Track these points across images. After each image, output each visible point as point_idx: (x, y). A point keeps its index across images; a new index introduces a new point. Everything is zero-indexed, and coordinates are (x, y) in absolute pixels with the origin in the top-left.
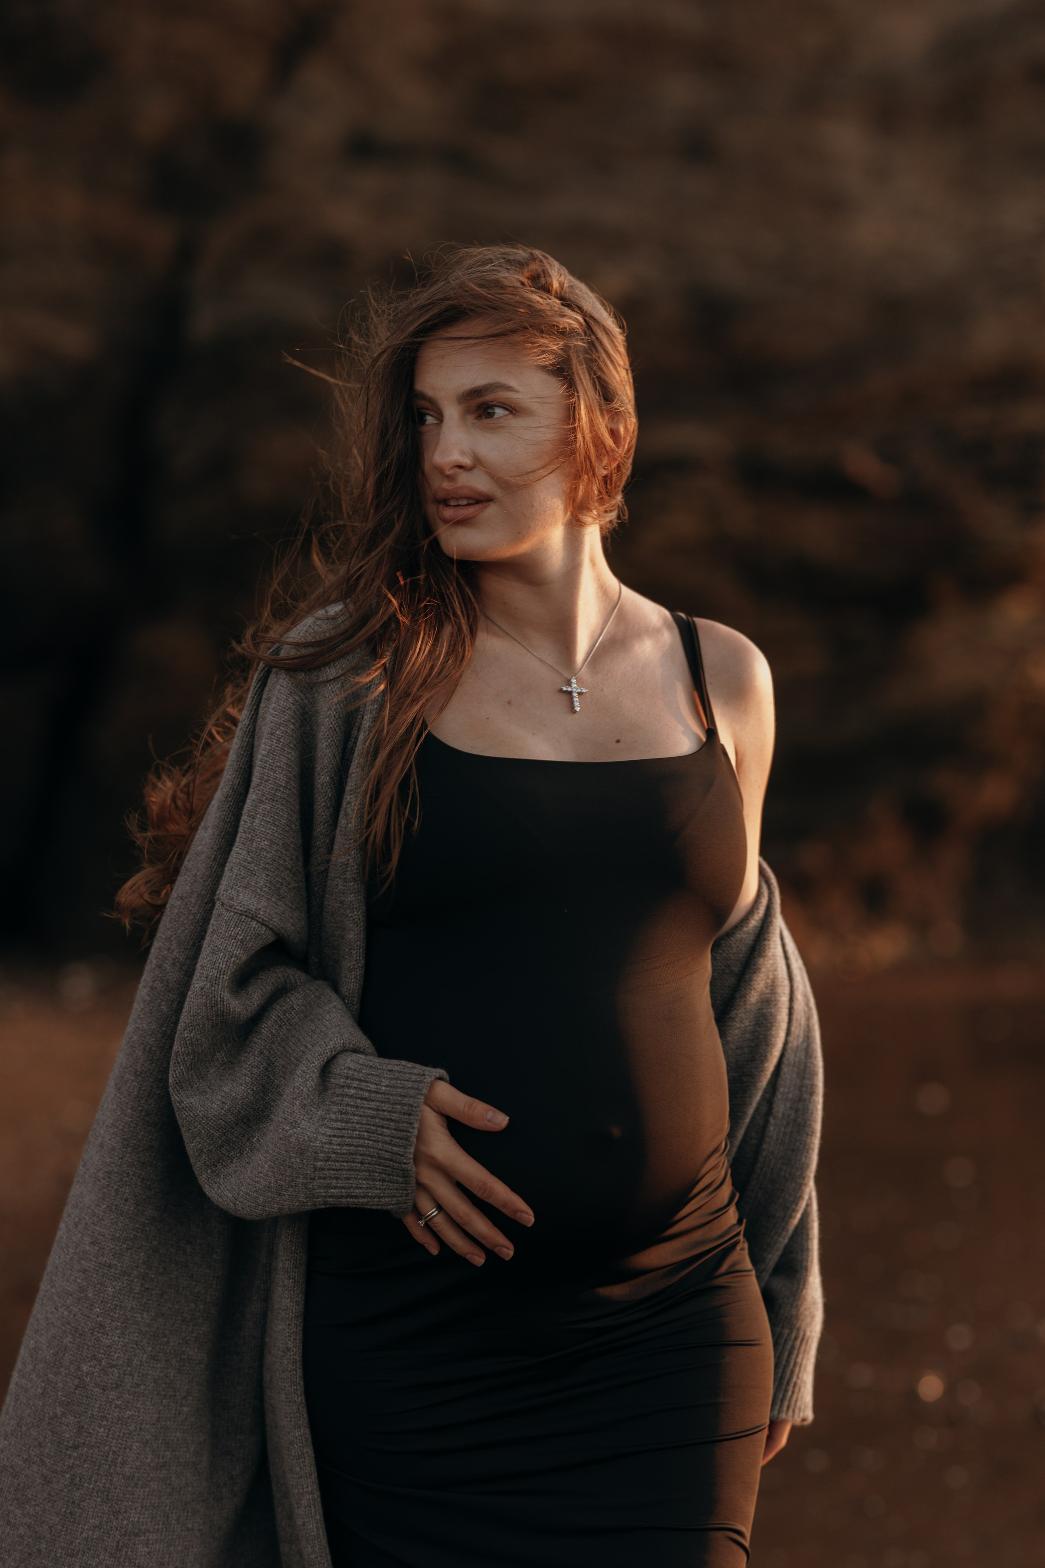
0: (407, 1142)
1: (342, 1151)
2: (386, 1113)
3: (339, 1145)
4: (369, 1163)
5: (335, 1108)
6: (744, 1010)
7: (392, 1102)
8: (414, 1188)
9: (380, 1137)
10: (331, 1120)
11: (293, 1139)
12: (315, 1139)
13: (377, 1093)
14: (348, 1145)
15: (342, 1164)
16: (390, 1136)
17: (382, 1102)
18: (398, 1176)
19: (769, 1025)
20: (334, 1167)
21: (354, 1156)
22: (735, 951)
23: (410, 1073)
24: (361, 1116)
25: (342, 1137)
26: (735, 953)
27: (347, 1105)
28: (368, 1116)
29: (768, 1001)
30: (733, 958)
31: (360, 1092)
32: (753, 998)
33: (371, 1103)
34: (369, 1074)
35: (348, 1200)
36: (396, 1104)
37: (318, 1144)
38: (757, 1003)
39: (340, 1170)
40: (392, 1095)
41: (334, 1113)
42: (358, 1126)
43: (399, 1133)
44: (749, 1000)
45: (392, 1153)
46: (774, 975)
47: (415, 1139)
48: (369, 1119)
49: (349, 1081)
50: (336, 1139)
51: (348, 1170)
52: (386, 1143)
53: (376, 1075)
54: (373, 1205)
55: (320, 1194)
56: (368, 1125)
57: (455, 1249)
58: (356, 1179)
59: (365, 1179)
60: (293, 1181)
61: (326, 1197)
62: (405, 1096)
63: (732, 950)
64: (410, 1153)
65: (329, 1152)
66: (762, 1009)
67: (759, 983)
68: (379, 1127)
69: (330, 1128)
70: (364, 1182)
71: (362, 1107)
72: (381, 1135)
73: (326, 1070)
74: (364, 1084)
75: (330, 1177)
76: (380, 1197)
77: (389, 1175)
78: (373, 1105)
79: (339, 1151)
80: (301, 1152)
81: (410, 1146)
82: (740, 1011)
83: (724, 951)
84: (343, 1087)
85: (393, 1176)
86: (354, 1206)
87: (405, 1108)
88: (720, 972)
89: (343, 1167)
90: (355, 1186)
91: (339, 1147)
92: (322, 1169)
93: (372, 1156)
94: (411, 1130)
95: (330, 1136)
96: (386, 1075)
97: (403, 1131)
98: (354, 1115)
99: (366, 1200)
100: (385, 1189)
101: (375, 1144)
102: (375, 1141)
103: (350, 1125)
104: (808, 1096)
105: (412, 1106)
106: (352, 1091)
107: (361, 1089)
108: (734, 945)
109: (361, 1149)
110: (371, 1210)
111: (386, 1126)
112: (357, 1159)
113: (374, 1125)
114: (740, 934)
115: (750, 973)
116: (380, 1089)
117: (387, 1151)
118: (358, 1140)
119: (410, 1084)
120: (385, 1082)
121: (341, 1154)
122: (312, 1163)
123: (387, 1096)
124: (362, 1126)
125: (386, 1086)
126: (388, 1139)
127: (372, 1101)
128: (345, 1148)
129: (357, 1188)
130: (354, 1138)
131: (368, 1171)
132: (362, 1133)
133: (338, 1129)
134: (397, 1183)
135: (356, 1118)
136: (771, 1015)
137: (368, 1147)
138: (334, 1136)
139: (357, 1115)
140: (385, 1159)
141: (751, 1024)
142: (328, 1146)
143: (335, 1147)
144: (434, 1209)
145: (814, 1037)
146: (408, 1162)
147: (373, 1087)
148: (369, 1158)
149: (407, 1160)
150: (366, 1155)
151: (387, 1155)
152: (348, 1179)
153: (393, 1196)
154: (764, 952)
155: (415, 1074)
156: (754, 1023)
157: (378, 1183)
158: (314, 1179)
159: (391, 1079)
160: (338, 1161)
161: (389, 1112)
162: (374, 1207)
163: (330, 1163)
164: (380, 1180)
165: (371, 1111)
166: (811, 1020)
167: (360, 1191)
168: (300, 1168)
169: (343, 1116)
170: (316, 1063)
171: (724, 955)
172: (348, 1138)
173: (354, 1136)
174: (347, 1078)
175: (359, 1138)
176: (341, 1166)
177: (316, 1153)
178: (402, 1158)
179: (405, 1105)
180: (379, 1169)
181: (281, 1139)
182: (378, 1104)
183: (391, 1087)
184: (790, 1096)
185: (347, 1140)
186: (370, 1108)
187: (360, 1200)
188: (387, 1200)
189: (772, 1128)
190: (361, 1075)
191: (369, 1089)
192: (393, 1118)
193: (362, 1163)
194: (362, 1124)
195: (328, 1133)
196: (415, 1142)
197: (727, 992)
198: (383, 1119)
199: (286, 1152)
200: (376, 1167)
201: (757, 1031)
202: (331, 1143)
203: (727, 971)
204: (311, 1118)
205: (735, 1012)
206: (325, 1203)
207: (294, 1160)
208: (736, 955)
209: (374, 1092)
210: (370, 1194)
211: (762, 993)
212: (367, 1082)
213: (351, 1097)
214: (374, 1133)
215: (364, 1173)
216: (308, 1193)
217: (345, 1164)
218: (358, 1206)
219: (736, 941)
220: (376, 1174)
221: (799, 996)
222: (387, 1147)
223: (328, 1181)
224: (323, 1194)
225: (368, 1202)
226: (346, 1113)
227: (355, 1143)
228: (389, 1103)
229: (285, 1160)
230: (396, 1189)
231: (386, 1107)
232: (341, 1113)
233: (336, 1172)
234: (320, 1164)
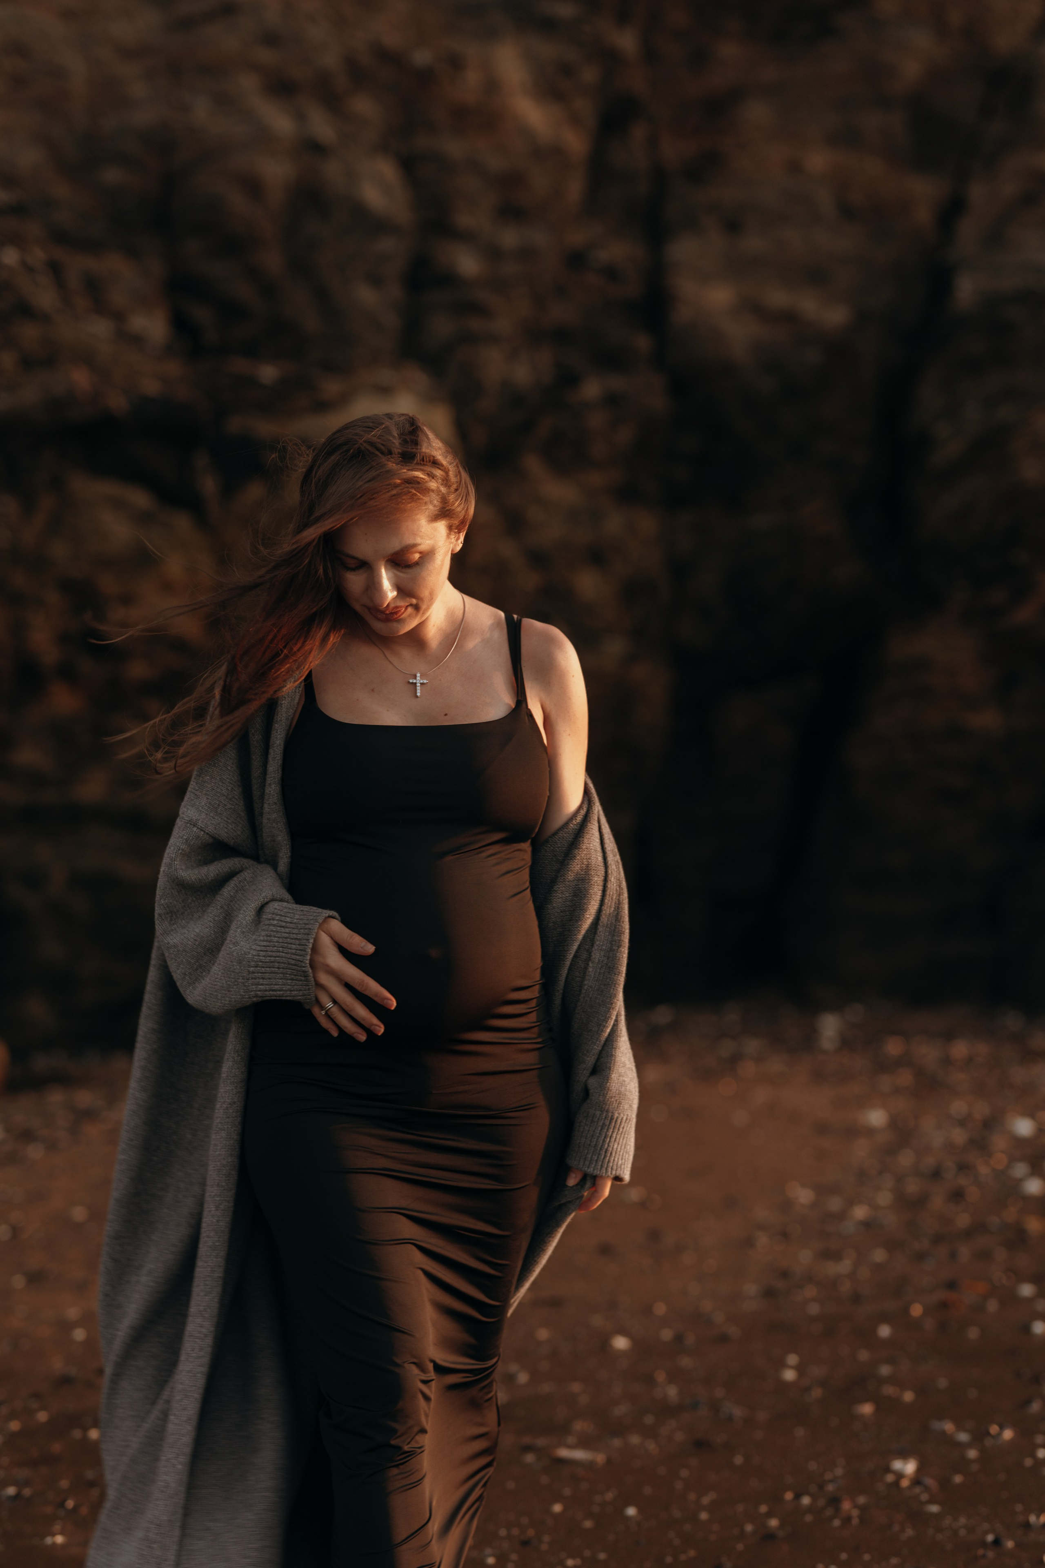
0: (305, 953)
1: (266, 961)
2: (294, 935)
3: (264, 956)
4: (283, 968)
5: (263, 933)
6: (564, 885)
7: (299, 928)
8: (314, 984)
9: (289, 950)
10: (261, 940)
11: (235, 954)
12: (249, 953)
13: (291, 923)
14: (270, 956)
15: (266, 969)
16: (295, 949)
17: (293, 928)
18: (301, 976)
19: (583, 896)
20: (261, 971)
21: (273, 964)
22: (559, 846)
23: (314, 912)
24: (279, 938)
25: (267, 951)
26: (559, 847)
27: (272, 931)
28: (284, 937)
29: (583, 880)
30: (558, 850)
31: (280, 923)
32: (571, 876)
33: (286, 929)
34: (288, 912)
35: (270, 992)
36: (301, 929)
37: (250, 956)
38: (574, 880)
39: (265, 973)
40: (300, 924)
41: (263, 936)
42: (276, 944)
43: (301, 947)
44: (567, 878)
45: (296, 960)
46: (588, 862)
47: (310, 950)
48: (284, 939)
49: (274, 916)
50: (262, 953)
51: (270, 973)
52: (292, 954)
53: (292, 913)
54: (287, 996)
55: (253, 989)
56: (283, 943)
57: (345, 1030)
58: (275, 978)
59: (281, 979)
60: (236, 981)
61: (256, 991)
62: (307, 924)
63: (557, 845)
64: (307, 960)
65: (257, 961)
66: (578, 885)
67: (576, 866)
68: (289, 944)
69: (259, 946)
70: (280, 981)
71: (280, 932)
72: (290, 949)
73: (260, 910)
74: (284, 918)
75: (259, 978)
76: (291, 991)
77: (295, 975)
78: (287, 930)
79: (264, 960)
80: (240, 962)
81: (307, 955)
82: (561, 886)
83: (551, 845)
84: (270, 919)
85: (298, 976)
86: (275, 998)
87: (306, 931)
88: (550, 860)
89: (266, 971)
90: (274, 983)
91: (264, 958)
92: (253, 973)
93: (285, 963)
94: (308, 944)
95: (259, 951)
96: (298, 913)
97: (303, 945)
98: (275, 937)
99: (281, 993)
100: (294, 985)
101: (286, 955)
102: (286, 953)
103: (272, 943)
104: (617, 948)
105: (310, 929)
106: (275, 922)
107: (281, 921)
108: (558, 841)
109: (277, 959)
110: (286, 1000)
111: (294, 943)
112: (276, 965)
113: (286, 943)
114: (562, 834)
115: (568, 859)
116: (293, 921)
117: (293, 960)
118: (276, 953)
119: (312, 918)
120: (297, 917)
121: (266, 962)
122: (247, 968)
123: (297, 925)
124: (278, 944)
125: (297, 919)
126: (294, 951)
127: (287, 928)
128: (268, 958)
129: (276, 985)
130: (274, 952)
131: (283, 973)
132: (279, 948)
133: (264, 946)
134: (301, 981)
135: (276, 939)
136: (585, 889)
137: (282, 957)
138: (261, 951)
139: (277, 937)
140: (292, 965)
141: (571, 895)
142: (256, 957)
143: (261, 958)
144: (331, 1003)
145: (623, 908)
146: (305, 965)
147: (288, 920)
148: (283, 965)
149: (305, 964)
150: (282, 963)
151: (293, 962)
152: (270, 979)
153: (300, 990)
154: (579, 845)
155: (316, 912)
156: (572, 894)
157: (289, 981)
158: (248, 979)
159: (301, 915)
160: (263, 967)
161: (297, 934)
162: (288, 998)
163: (259, 968)
164: (290, 980)
165: (285, 934)
166: (621, 896)
167: (278, 986)
168: (240, 972)
169: (268, 938)
170: (253, 905)
171: (552, 848)
172: (270, 952)
173: (274, 950)
174: (273, 914)
175: (277, 952)
176: (266, 970)
177: (249, 962)
178: (302, 963)
179: (306, 929)
180: (289, 971)
181: (228, 954)
182: (290, 930)
183: (300, 919)
184: (604, 947)
185: (269, 953)
186: (285, 932)
187: (278, 993)
188: (296, 992)
189: (590, 970)
190: (282, 912)
191: (286, 920)
192: (298, 937)
193: (278, 968)
194: (280, 943)
195: (258, 949)
196: (310, 952)
197: (554, 873)
198: (292, 939)
199: (231, 962)
200: (288, 970)
201: (575, 900)
202: (259, 956)
203: (555, 859)
204: (248, 940)
205: (558, 886)
206: (256, 996)
207: (235, 967)
208: (560, 849)
209: (289, 922)
210: (284, 989)
211: (578, 874)
212: (285, 916)
213: (274, 925)
214: (286, 948)
215: (280, 975)
216: (245, 988)
217: (268, 969)
218: (278, 998)
219: (559, 838)
220: (288, 975)
221: (612, 879)
222: (294, 957)
223: (257, 980)
224: (254, 989)
225: (283, 994)
226: (270, 936)
227: (274, 955)
228: (297, 929)
229: (230, 968)
230: (301, 985)
231: (295, 931)
232: (267, 936)
233: (262, 974)
234: (252, 969)
